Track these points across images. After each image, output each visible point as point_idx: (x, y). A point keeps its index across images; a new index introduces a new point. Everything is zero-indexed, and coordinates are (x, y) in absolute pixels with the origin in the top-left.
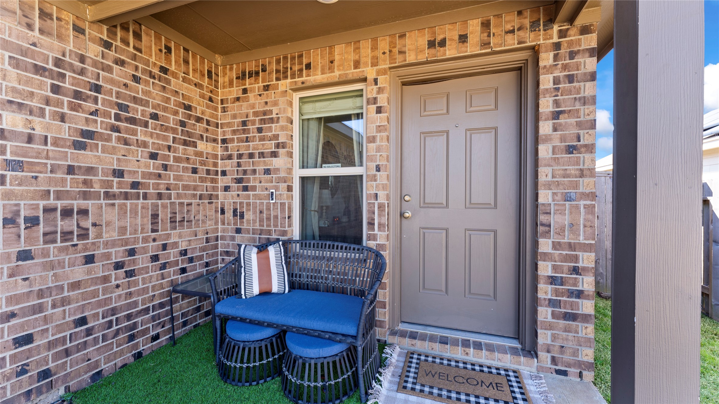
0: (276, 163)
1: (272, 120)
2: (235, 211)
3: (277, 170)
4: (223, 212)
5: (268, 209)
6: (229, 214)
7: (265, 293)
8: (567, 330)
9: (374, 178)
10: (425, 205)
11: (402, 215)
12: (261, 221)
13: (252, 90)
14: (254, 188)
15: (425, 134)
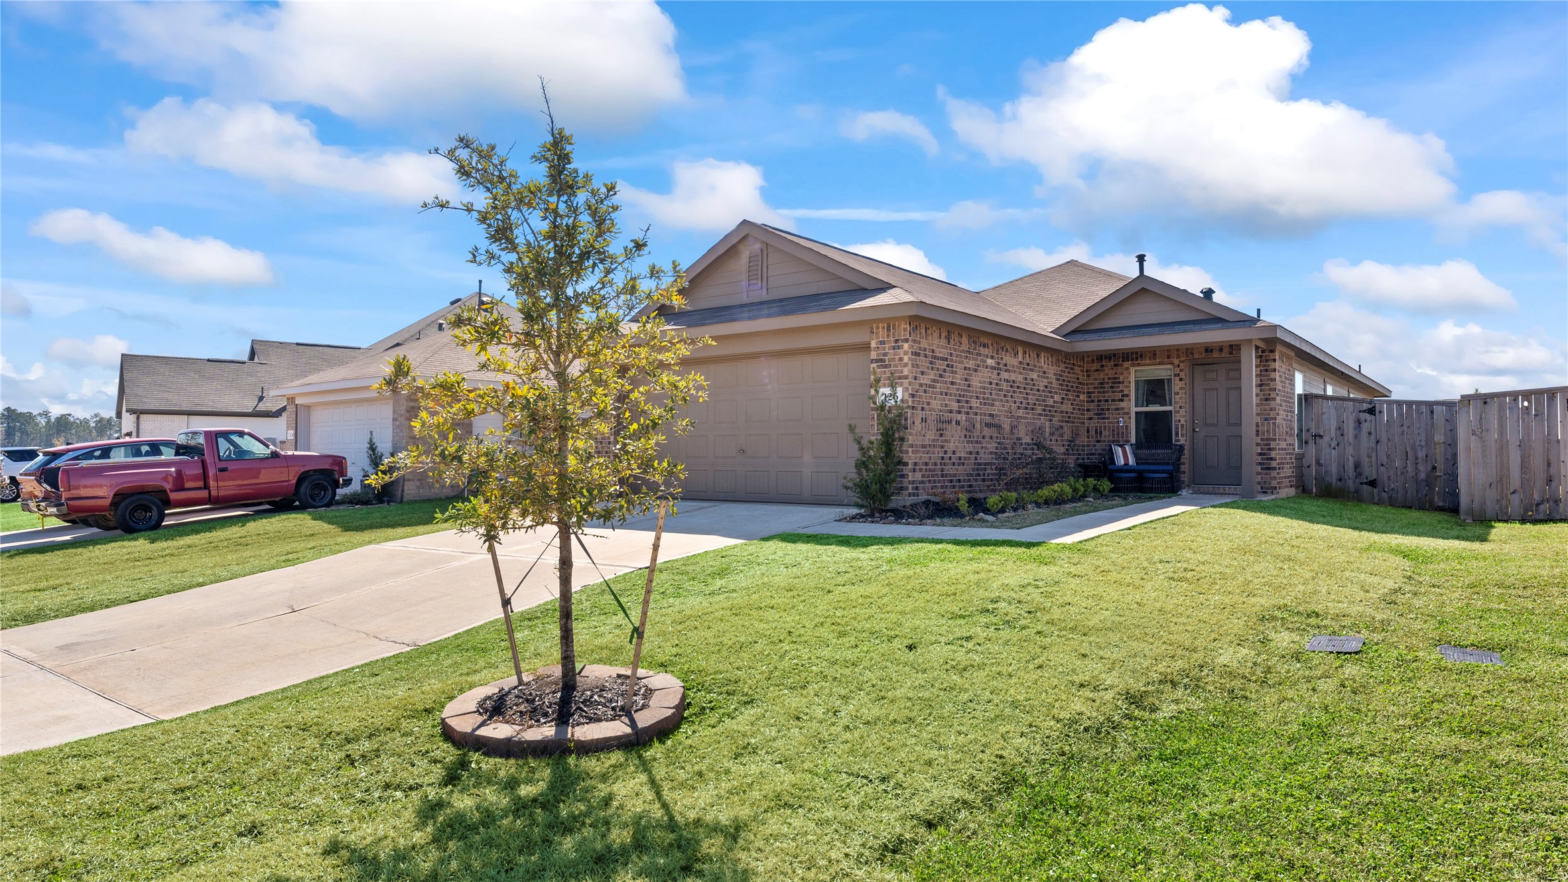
0: (1122, 404)
1: (1119, 382)
2: (1096, 431)
3: (1123, 409)
4: (1088, 431)
5: (1118, 429)
6: (1093, 433)
7: (1126, 464)
8: (1267, 474)
9: (1178, 412)
10: (1206, 425)
11: (1194, 430)
12: (1113, 435)
13: (1106, 366)
14: (1109, 418)
15: (1206, 390)
